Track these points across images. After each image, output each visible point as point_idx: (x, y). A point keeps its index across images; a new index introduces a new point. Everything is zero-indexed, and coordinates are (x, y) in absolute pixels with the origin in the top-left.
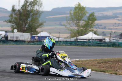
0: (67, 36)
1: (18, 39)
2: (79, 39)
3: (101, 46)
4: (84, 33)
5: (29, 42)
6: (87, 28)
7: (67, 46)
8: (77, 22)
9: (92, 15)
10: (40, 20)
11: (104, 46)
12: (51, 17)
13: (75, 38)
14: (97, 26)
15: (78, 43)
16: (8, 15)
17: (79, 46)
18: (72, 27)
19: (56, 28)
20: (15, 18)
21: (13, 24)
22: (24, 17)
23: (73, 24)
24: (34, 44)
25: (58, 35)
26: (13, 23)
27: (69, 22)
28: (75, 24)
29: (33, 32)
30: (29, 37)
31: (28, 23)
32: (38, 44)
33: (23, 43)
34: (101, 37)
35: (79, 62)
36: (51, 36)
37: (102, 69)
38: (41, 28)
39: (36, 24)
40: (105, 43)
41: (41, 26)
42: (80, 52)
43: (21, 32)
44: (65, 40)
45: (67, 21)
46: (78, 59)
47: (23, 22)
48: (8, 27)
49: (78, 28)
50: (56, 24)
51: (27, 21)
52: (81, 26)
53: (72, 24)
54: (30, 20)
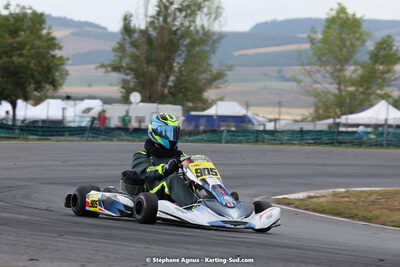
0: (303, 115)
1: (144, 126)
2: (344, 125)
4: (360, 104)
6: (368, 88)
7: (306, 148)
8: (338, 67)
9: (385, 45)
10: (216, 62)
12: (251, 52)
13: (331, 121)
15: (340, 138)
16: (108, 46)
17: (347, 147)
18: (318, 86)
19: (265, 88)
20: (135, 58)
21: (127, 74)
22: (164, 54)
23: (324, 76)
24: (199, 141)
26: (128, 71)
27: (308, 68)
28: (327, 75)
29: (192, 102)
31: (174, 71)
32: (206, 141)
35: (346, 199)
36: (250, 114)
38: (218, 88)
39: (204, 76)
41: (218, 82)
42: (350, 165)
43: (154, 102)
44: (297, 127)
45: (302, 65)
46: (343, 190)
47: (158, 66)
48: (111, 85)
49: (339, 89)
50: (265, 74)
51: (171, 64)
52: (350, 80)
53: (319, 76)
54: (182, 61)
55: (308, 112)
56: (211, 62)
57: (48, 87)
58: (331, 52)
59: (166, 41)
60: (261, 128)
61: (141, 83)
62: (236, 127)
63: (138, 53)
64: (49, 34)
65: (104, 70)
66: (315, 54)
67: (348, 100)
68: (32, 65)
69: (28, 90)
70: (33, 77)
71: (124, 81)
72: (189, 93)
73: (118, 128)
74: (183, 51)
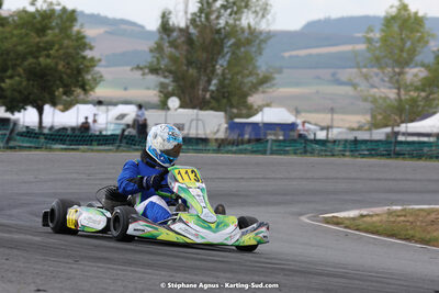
0: (359, 122)
2: (404, 134)
5: (222, 145)
7: (359, 160)
8: (397, 70)
10: (262, 64)
12: (302, 53)
13: (388, 130)
15: (398, 148)
16: (145, 46)
17: (404, 159)
18: (375, 90)
19: (317, 92)
20: (174, 60)
21: (165, 77)
22: (205, 55)
23: (384, 81)
24: (241, 152)
25: (325, 118)
26: (167, 74)
27: (364, 70)
28: (387, 79)
29: (237, 108)
30: (220, 125)
31: (217, 74)
32: (253, 152)
33: (200, 147)
35: (402, 218)
36: (299, 121)
38: (263, 92)
39: (250, 79)
41: (265, 86)
42: (407, 180)
43: (194, 108)
44: (351, 137)
45: (358, 67)
46: (399, 208)
47: (199, 69)
48: (148, 88)
49: (399, 94)
50: (318, 78)
51: (214, 66)
52: (411, 85)
53: (376, 80)
54: (225, 64)
55: (365, 119)
56: (258, 64)
57: (79, 91)
59: (208, 41)
60: (312, 137)
61: (179, 86)
62: (284, 135)
63: (177, 54)
64: (79, 32)
65: (140, 72)
67: (407, 107)
68: (60, 67)
69: (57, 93)
70: (61, 79)
71: (163, 86)
74: (227, 53)
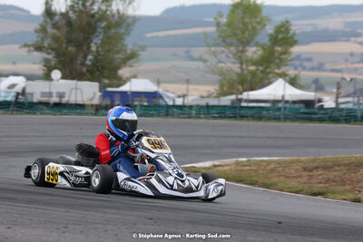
0: (208, 91)
1: (64, 100)
2: (246, 101)
3: (311, 120)
4: (260, 82)
5: (98, 109)
6: (266, 68)
7: (212, 121)
8: (241, 48)
9: (283, 28)
10: (130, 43)
11: (321, 120)
12: (162, 34)
13: (233, 97)
14: (297, 63)
15: (242, 112)
16: (31, 28)
17: (248, 120)
18: (222, 65)
19: (174, 67)
20: (56, 39)
21: (48, 53)
22: (82, 35)
23: (227, 56)
25: (182, 88)
26: (50, 51)
27: (213, 49)
28: (230, 55)
29: (108, 78)
30: (95, 94)
31: (92, 51)
33: (79, 111)
34: (309, 95)
35: (248, 168)
36: (161, 91)
37: (317, 188)
38: (131, 66)
39: (120, 56)
40: (322, 112)
41: (134, 60)
42: (251, 137)
43: (73, 79)
44: (203, 103)
45: (208, 45)
46: (245, 159)
47: (77, 46)
48: (34, 63)
49: (241, 68)
50: (174, 55)
51: (90, 44)
52: (251, 60)
53: (222, 56)
54: (99, 42)
55: (213, 89)
56: (126, 43)
58: (235, 35)
60: (171, 103)
61: (61, 61)
62: (148, 102)
63: (58, 34)
65: (27, 49)
66: (220, 36)
67: (249, 78)
71: (46, 62)
72: (106, 71)
73: (41, 103)
74: (100, 33)
